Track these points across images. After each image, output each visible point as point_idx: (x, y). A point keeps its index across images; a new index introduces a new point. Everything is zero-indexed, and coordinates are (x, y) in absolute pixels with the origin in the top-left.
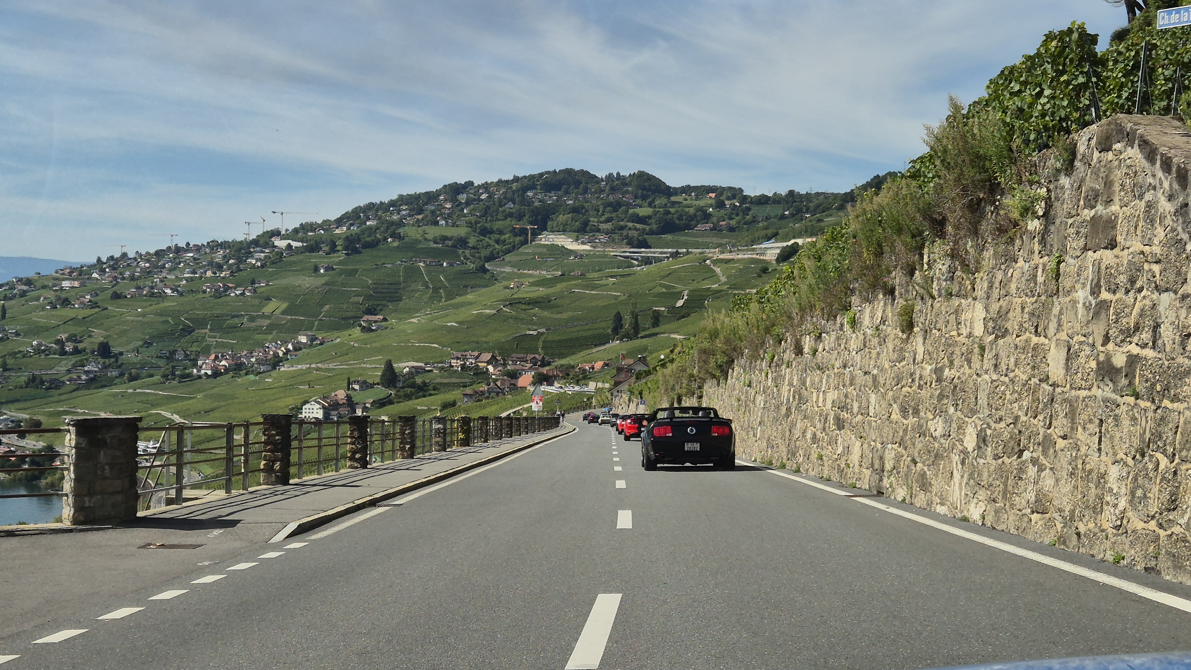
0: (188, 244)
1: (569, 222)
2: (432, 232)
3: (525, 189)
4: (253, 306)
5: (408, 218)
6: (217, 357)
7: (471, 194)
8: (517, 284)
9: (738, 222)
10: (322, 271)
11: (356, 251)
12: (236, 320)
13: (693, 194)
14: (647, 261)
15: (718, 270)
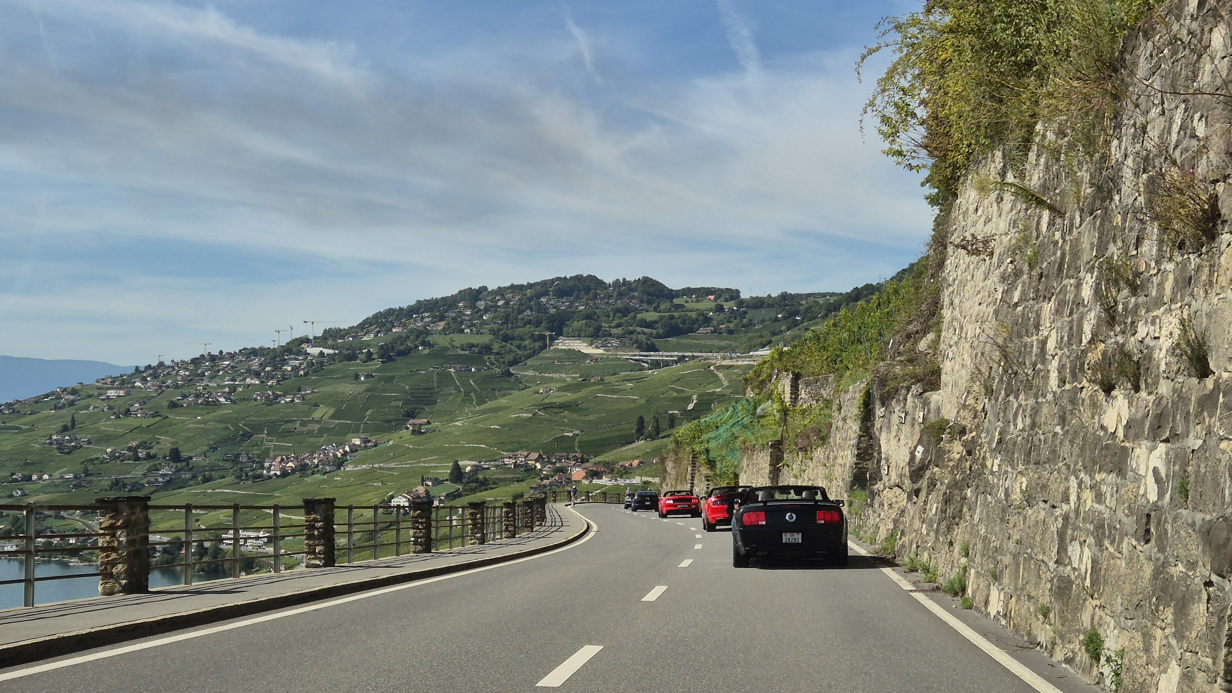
0: (221, 352)
1: (584, 328)
2: (459, 340)
3: (539, 296)
4: (303, 412)
5: (432, 325)
6: (282, 460)
7: (488, 300)
8: (545, 390)
9: (737, 326)
10: (362, 379)
11: (391, 359)
12: (290, 426)
13: (694, 296)
14: (656, 365)
15: (721, 375)
